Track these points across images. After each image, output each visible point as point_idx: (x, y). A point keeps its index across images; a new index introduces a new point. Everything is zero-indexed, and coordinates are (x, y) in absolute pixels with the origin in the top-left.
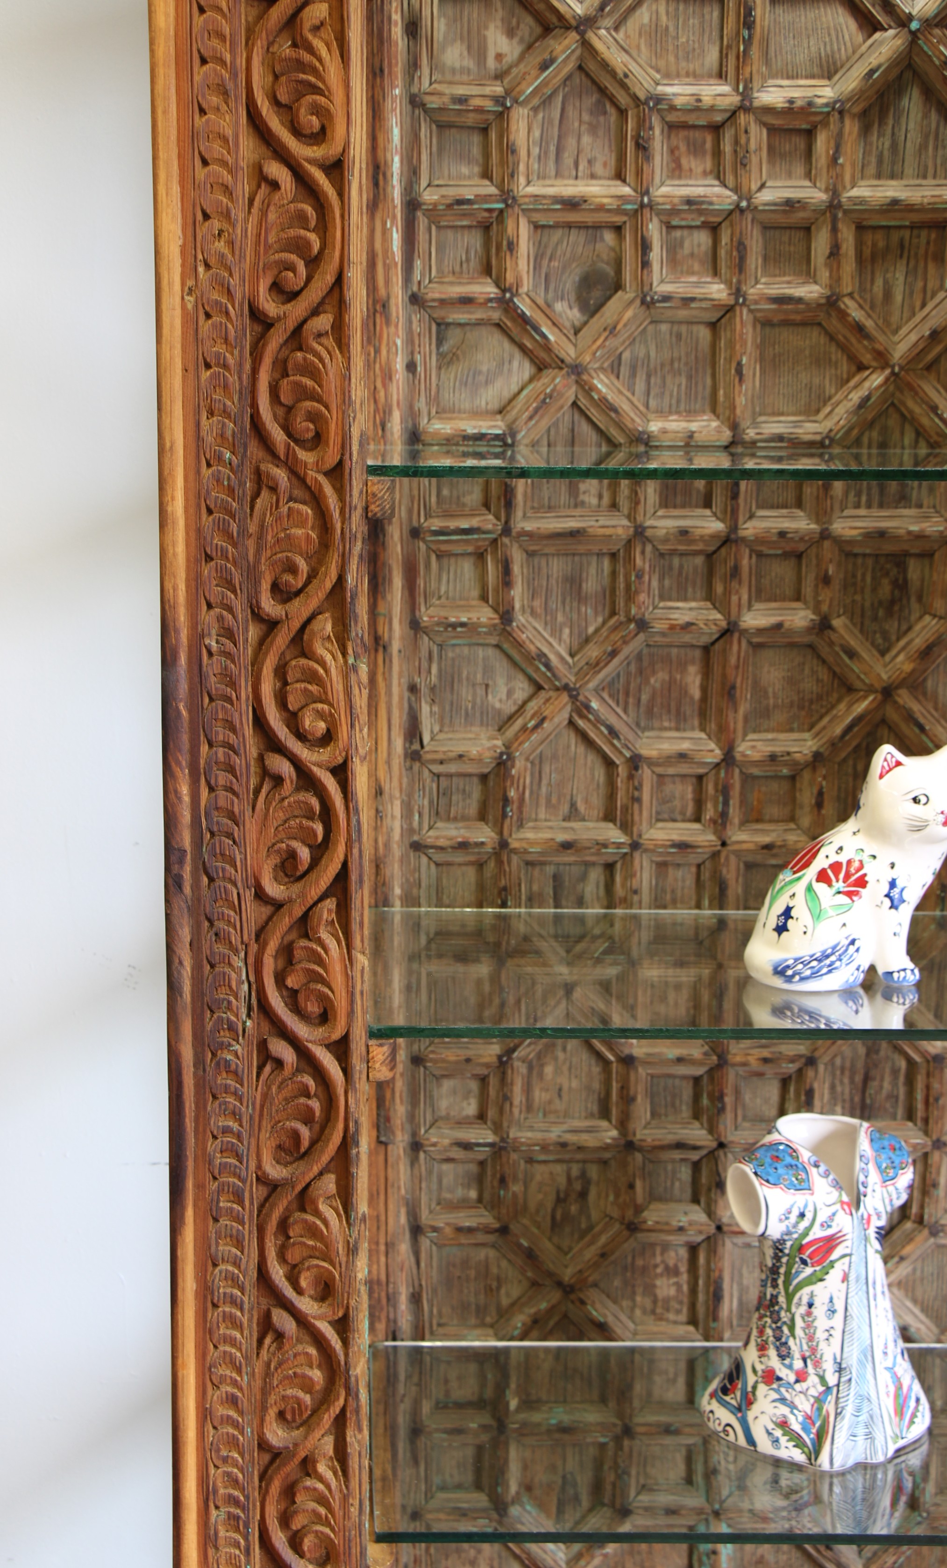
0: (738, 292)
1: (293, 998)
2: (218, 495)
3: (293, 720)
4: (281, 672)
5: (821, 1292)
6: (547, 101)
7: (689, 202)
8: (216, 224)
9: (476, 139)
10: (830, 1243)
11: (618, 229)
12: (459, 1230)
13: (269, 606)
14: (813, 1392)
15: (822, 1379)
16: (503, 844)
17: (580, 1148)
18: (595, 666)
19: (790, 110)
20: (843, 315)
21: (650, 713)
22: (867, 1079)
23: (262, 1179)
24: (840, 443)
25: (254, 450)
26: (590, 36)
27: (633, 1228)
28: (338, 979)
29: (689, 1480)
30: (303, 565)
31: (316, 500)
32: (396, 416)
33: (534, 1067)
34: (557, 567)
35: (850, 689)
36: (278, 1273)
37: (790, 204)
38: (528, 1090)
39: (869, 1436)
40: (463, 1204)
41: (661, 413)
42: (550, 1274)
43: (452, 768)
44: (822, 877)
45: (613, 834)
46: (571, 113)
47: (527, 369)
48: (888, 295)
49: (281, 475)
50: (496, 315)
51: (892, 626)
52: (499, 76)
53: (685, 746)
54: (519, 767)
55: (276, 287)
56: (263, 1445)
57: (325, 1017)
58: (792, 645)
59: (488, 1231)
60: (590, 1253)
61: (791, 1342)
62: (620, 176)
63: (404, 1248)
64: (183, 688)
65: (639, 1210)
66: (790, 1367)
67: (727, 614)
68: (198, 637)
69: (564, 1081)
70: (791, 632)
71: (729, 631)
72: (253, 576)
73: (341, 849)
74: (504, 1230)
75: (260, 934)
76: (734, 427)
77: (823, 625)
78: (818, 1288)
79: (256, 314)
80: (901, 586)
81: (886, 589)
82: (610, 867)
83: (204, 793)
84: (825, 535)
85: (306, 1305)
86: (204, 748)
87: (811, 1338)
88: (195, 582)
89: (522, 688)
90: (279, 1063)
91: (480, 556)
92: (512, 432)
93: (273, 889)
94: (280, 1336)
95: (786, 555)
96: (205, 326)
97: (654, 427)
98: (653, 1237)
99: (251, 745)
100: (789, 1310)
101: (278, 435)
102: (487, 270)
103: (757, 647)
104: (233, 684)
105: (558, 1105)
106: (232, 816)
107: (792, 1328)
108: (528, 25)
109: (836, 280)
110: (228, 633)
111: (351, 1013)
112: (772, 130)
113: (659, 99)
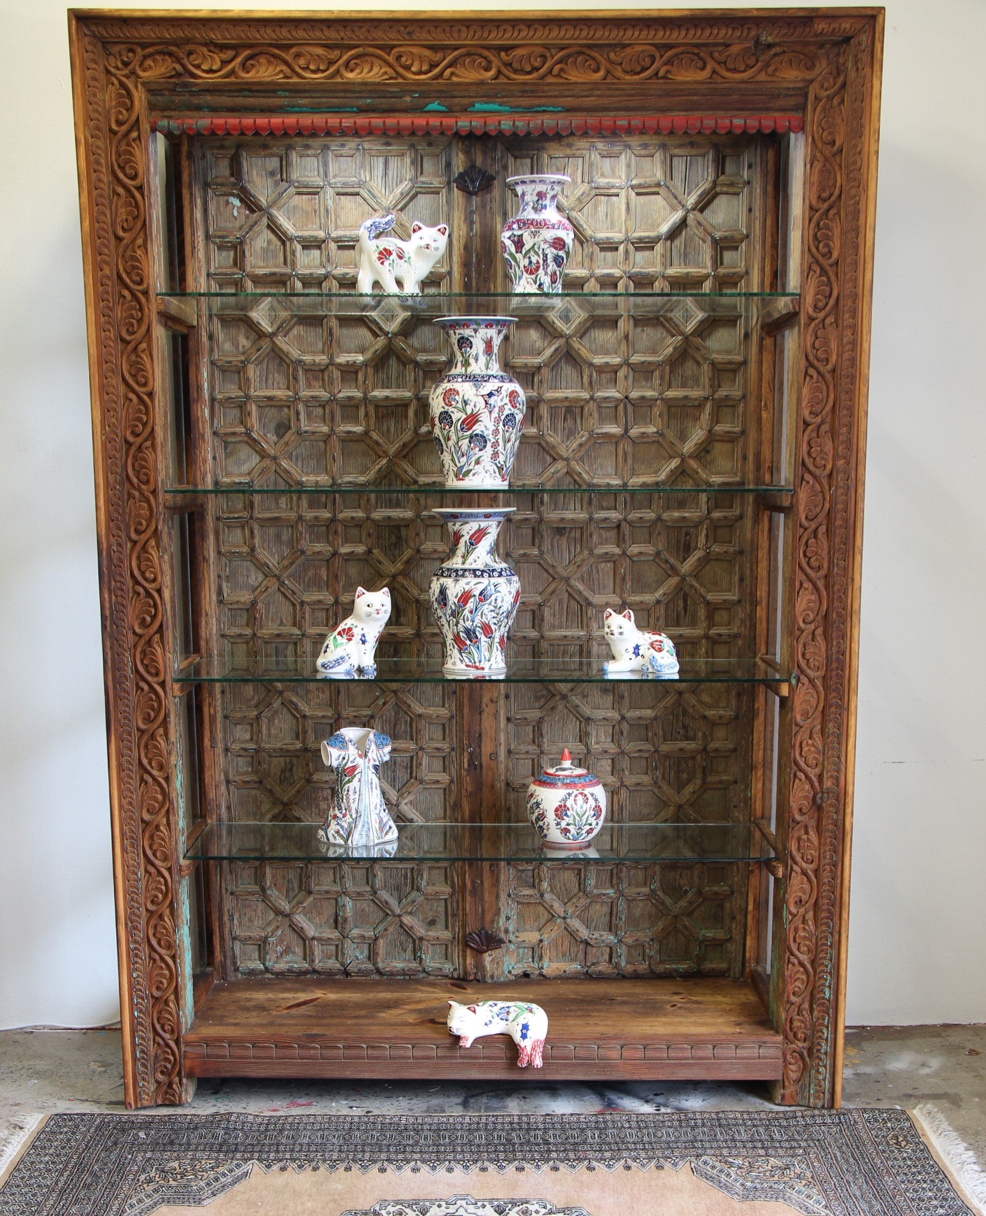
0: (332, 430)
1: (146, 667)
2: (115, 500)
3: (143, 574)
4: (138, 558)
5: (351, 786)
6: (261, 362)
7: (313, 397)
8: (112, 413)
9: (236, 375)
10: (354, 768)
11: (289, 407)
12: (244, 782)
13: (133, 536)
14: (348, 820)
15: (351, 816)
16: (255, 635)
17: (288, 751)
18: (286, 568)
19: (348, 364)
20: (371, 438)
21: (308, 586)
22: (395, 725)
23: (139, 729)
24: (372, 484)
25: (127, 485)
26: (275, 339)
27: (309, 781)
28: (161, 661)
29: (335, 882)
30: (144, 523)
31: (148, 501)
32: (209, 476)
33: (271, 720)
34: (272, 531)
35: (382, 576)
36: (145, 762)
37: (349, 398)
38: (269, 729)
39: (367, 836)
40: (247, 773)
41: (307, 474)
42: (278, 799)
43: (235, 606)
44: (339, 634)
45: (296, 631)
46: (270, 366)
47: (258, 459)
48: (388, 430)
49: (137, 493)
50: (245, 439)
51: (397, 552)
52: (243, 353)
53: (321, 597)
54: (260, 606)
55: (133, 433)
56: (143, 821)
57: (157, 674)
58: (359, 560)
59: (255, 782)
60: (294, 791)
61: (342, 804)
62: (288, 388)
63: (223, 788)
64: (105, 563)
65: (311, 775)
66: (342, 813)
67: (334, 548)
68: (109, 547)
69: (282, 725)
70: (357, 555)
71: (335, 554)
72: (128, 527)
73: (160, 617)
74: (260, 782)
75: (135, 646)
76: (333, 479)
77: (369, 552)
78: (350, 784)
79: (126, 441)
80: (399, 538)
81: (393, 539)
82: (295, 643)
83: (114, 598)
84: (368, 518)
85: (155, 773)
86: (113, 583)
87: (348, 802)
88: (108, 528)
89: (261, 577)
90: (142, 689)
91: (243, 527)
92: (252, 481)
93: (138, 630)
94: (146, 783)
95: (356, 526)
96: (109, 446)
97: (304, 479)
98: (317, 785)
99: (130, 582)
100: (341, 793)
101: (135, 480)
102: (242, 423)
103: (347, 560)
104: (122, 562)
105: (280, 735)
106: (123, 605)
107: (342, 799)
108: (253, 335)
109: (368, 425)
110: (120, 545)
111: (165, 672)
112: (342, 372)
113: (300, 361)
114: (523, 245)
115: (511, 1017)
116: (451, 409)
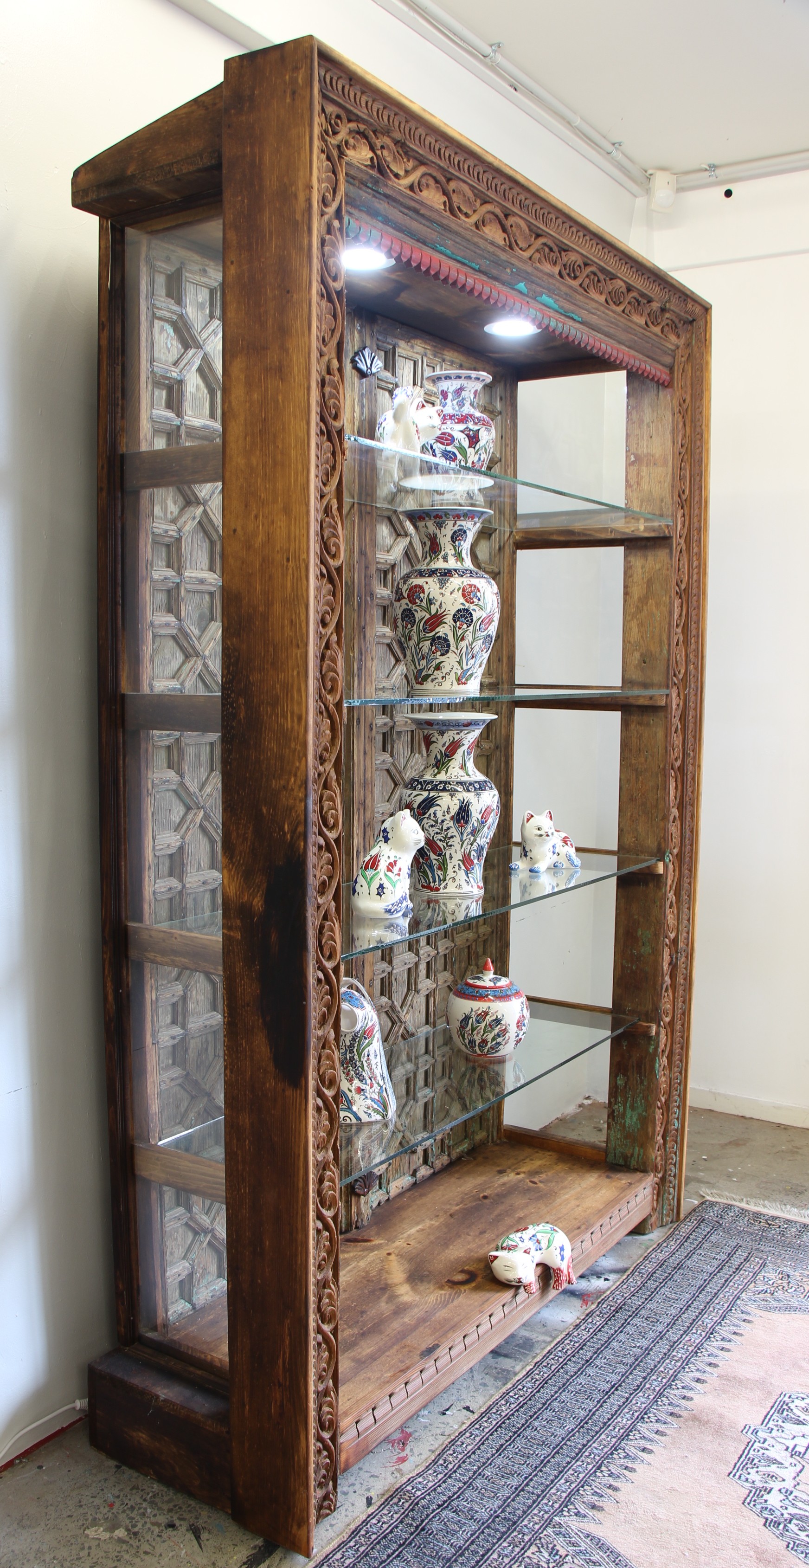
4: (321, 797)
5: (371, 1049)
14: (377, 1090)
15: (378, 1084)
30: (329, 747)
31: (332, 717)
47: (183, 657)
49: (323, 707)
61: (363, 1073)
66: (366, 1083)
73: (337, 877)
78: (370, 1047)
85: (327, 1092)
87: (371, 1069)
100: (360, 1060)
101: (322, 687)
107: (363, 1068)
108: (181, 500)
114: (478, 441)
115: (544, 1244)
116: (472, 607)
